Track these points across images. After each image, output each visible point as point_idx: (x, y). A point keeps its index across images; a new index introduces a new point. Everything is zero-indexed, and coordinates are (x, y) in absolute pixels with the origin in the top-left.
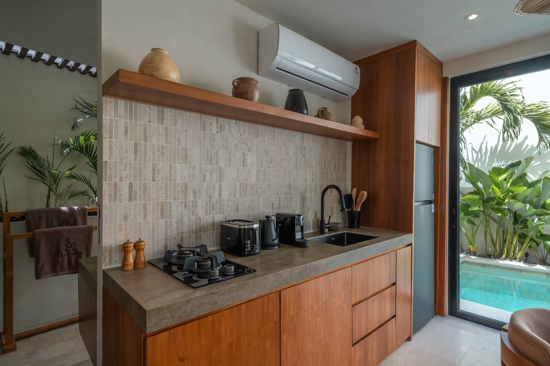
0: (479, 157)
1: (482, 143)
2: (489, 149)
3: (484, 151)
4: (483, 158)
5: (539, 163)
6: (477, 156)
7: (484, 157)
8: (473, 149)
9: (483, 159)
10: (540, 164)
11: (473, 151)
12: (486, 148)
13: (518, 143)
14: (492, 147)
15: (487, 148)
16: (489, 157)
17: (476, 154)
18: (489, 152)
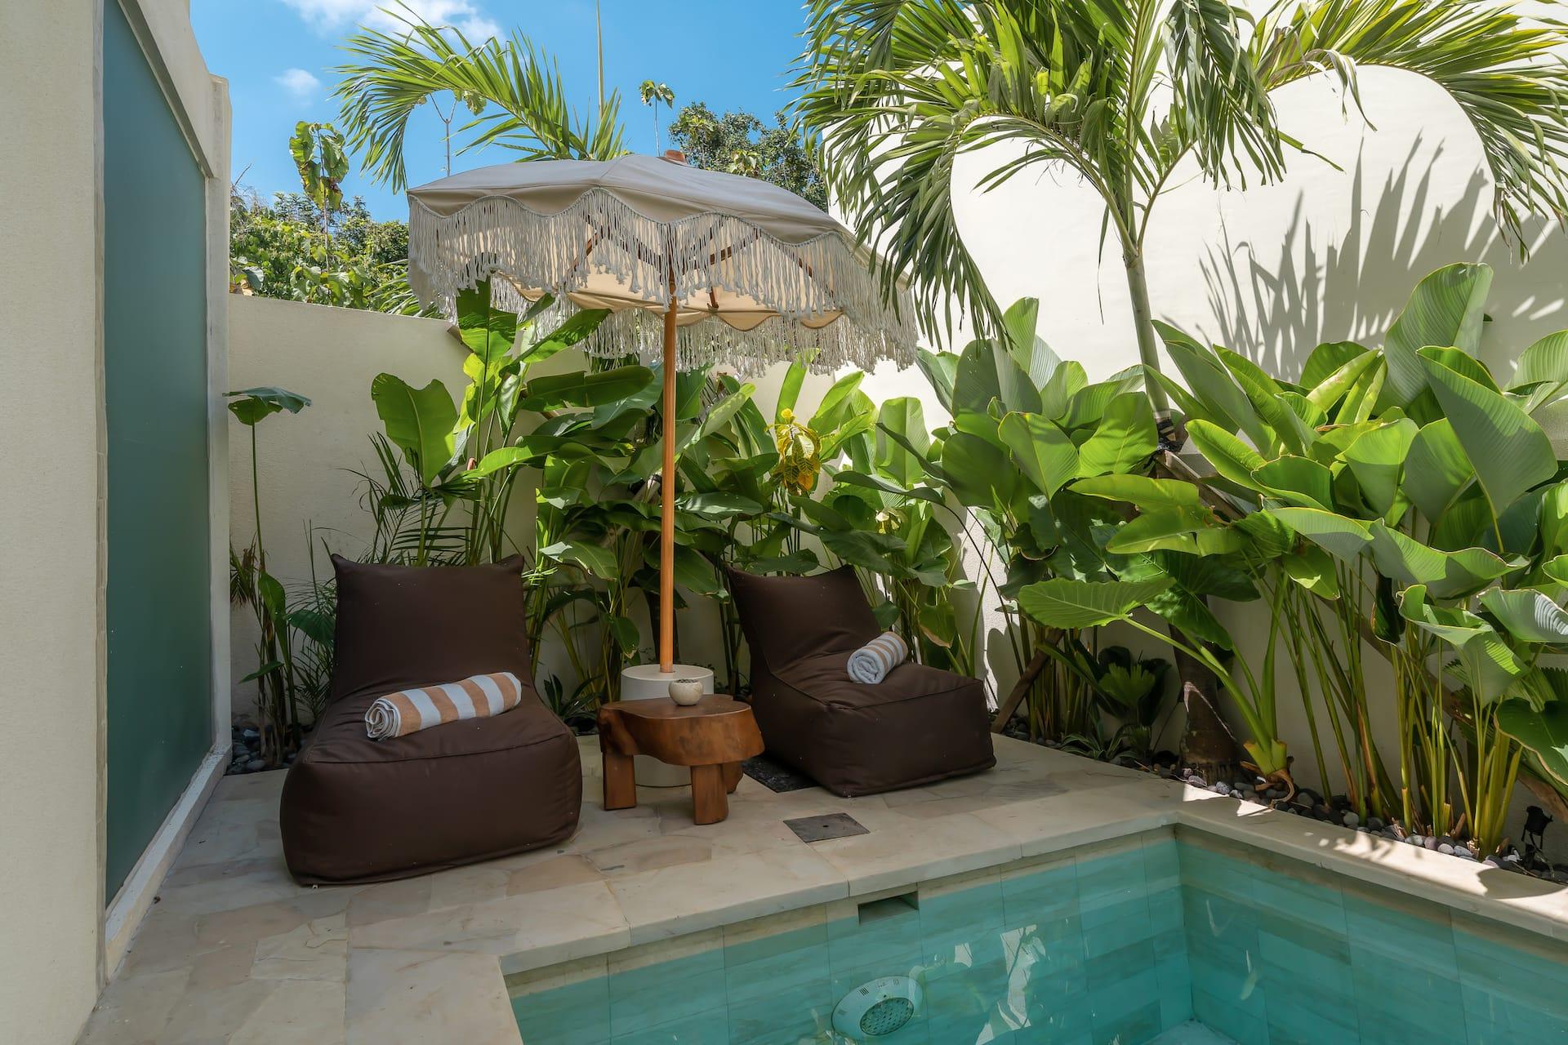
0: (1287, 306)
1: (1290, 237)
2: (1321, 259)
3: (1300, 273)
4: (1301, 306)
5: (1556, 305)
6: (1278, 301)
7: (1305, 304)
8: (1255, 269)
9: (1304, 313)
10: (1563, 307)
11: (1259, 278)
12: (1310, 256)
13: (1444, 214)
14: (1331, 251)
15: (1314, 255)
16: (1325, 298)
17: (1272, 293)
18: (1322, 274)
